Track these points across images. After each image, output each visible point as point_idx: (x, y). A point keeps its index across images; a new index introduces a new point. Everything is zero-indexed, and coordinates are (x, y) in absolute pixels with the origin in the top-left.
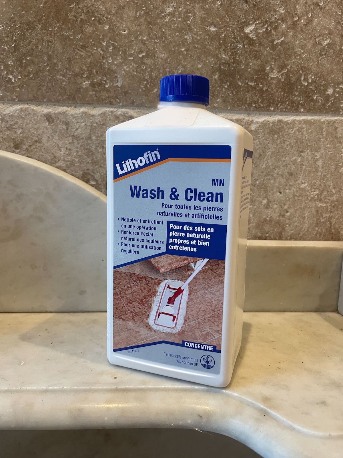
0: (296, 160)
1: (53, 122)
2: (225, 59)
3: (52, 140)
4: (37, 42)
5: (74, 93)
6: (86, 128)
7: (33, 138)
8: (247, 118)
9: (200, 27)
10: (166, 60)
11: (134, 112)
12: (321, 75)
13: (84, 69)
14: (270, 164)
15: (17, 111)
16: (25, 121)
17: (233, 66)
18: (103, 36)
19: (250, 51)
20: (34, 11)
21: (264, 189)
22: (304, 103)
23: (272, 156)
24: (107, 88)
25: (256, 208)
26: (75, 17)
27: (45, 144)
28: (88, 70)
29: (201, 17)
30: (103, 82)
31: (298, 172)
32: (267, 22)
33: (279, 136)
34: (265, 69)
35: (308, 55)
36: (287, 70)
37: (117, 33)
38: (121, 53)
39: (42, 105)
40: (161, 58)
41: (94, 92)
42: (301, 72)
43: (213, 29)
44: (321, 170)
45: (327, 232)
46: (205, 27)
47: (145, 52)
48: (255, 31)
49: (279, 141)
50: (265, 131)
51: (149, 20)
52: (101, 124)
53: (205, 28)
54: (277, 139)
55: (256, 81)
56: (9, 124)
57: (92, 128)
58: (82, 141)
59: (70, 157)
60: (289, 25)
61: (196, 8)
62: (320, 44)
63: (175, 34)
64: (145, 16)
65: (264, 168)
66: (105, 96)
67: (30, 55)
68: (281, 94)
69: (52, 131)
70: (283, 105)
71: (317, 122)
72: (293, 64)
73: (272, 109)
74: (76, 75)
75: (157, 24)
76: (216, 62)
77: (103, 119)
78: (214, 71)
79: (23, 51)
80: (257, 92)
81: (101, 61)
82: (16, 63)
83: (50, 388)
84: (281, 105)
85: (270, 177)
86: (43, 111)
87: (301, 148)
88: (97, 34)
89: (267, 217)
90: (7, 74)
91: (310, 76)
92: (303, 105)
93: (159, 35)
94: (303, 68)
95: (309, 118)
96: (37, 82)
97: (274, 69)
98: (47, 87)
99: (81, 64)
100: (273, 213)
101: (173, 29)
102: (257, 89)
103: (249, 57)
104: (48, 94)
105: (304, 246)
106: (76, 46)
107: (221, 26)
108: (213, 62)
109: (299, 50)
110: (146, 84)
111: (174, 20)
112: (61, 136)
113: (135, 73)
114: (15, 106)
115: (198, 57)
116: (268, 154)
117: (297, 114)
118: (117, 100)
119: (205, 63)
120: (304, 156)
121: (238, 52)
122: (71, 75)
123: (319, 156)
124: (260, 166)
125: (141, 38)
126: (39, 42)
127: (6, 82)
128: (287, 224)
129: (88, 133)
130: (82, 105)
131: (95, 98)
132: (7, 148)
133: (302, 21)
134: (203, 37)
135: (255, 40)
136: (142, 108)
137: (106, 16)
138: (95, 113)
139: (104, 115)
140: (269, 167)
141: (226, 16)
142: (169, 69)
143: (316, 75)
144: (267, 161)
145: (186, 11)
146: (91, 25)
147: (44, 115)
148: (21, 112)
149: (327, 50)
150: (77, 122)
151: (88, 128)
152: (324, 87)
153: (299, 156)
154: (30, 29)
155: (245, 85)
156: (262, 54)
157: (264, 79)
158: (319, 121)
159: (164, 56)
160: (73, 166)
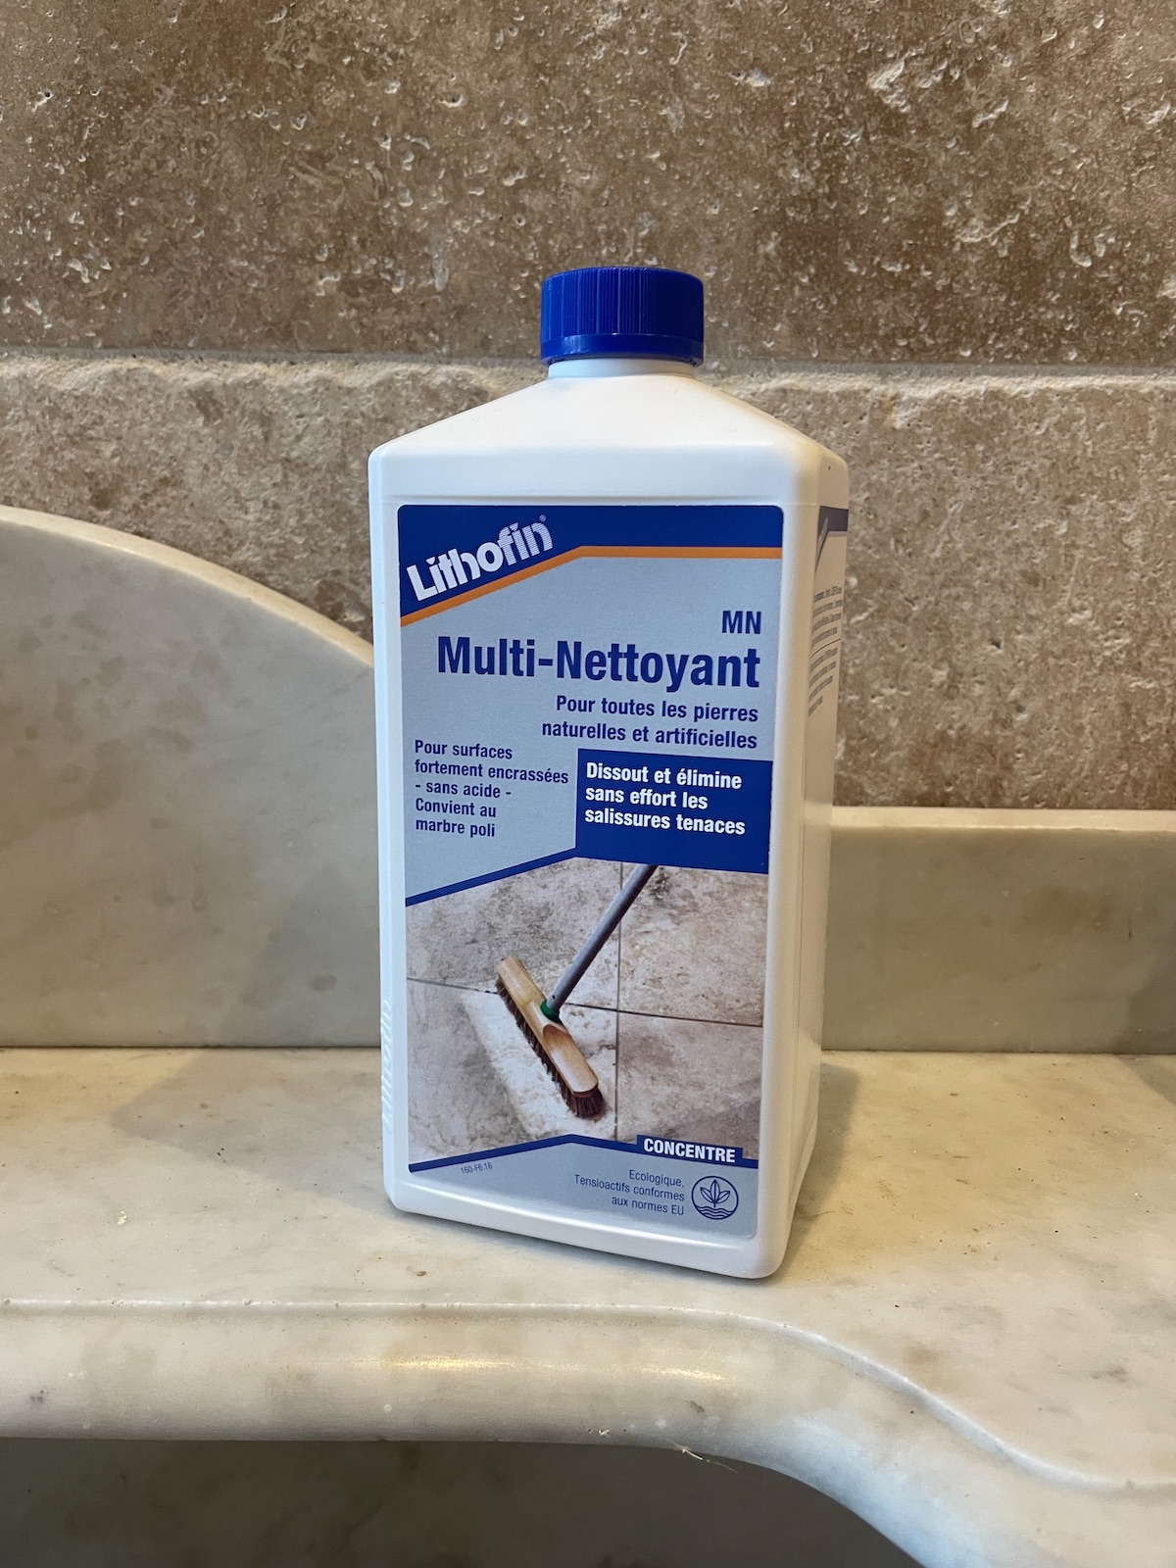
0: (1049, 529)
1: (221, 415)
2: (800, 185)
3: (215, 474)
4: (160, 146)
5: (288, 316)
6: (329, 434)
7: (154, 469)
8: (879, 388)
9: (712, 77)
10: (596, 194)
11: (490, 377)
12: (1138, 231)
13: (319, 234)
14: (959, 546)
15: (102, 383)
16: (128, 415)
17: (828, 208)
18: (381, 117)
19: (888, 155)
20: (147, 40)
21: (939, 633)
22: (1077, 329)
23: (967, 517)
24: (398, 294)
25: (908, 697)
26: (287, 55)
27: (195, 489)
28: (333, 237)
29: (717, 42)
30: (382, 275)
31: (1057, 573)
32: (949, 52)
33: (990, 448)
34: (942, 217)
35: (1092, 163)
36: (1018, 216)
37: (428, 106)
38: (442, 173)
39: (182, 359)
40: (578, 189)
41: (354, 312)
42: (1068, 221)
43: (757, 82)
44: (1143, 563)
45: (1160, 777)
46: (730, 74)
47: (525, 170)
48: (906, 85)
49: (989, 466)
50: (941, 430)
51: (538, 59)
52: (377, 420)
53: (730, 79)
54: (984, 461)
55: (908, 257)
56: (75, 423)
57: (348, 433)
58: (317, 476)
59: (277, 531)
60: (1026, 60)
61: (698, 10)
62: (1136, 121)
63: (627, 104)
64: (522, 47)
65: (937, 559)
66: (392, 323)
67: (141, 192)
68: (996, 301)
69: (215, 447)
70: (1004, 340)
71: (1126, 395)
72: (1039, 195)
73: (968, 353)
74: (292, 256)
75: (566, 70)
76: (770, 194)
77: (384, 400)
78: (764, 228)
79: (117, 177)
80: (914, 297)
81: (375, 204)
82: (92, 219)
83: (209, 1302)
84: (997, 339)
85: (961, 590)
86: (185, 380)
87: (1068, 487)
88: (362, 113)
89: (950, 727)
90: (66, 257)
91: (1101, 235)
92: (1075, 338)
93: (573, 109)
94: (1076, 209)
95: (1098, 382)
96: (161, 282)
97: (973, 216)
98: (197, 297)
99: (310, 217)
100: (969, 716)
101: (622, 87)
102: (914, 285)
103: (885, 177)
104: (202, 321)
105: (1077, 829)
106: (291, 157)
107: (786, 72)
108: (761, 197)
109: (1060, 147)
110: (527, 278)
111: (622, 55)
112: (246, 461)
113: (492, 244)
114: (94, 364)
115: (708, 181)
116: (952, 510)
117: (1054, 368)
118: (431, 335)
119: (731, 199)
120: (1081, 516)
121: (844, 158)
122: (276, 254)
123: (1135, 514)
124: (925, 551)
125: (512, 122)
126: (166, 145)
127: (61, 283)
128: (1019, 751)
129: (337, 451)
130: (315, 355)
131: (358, 332)
132: (70, 504)
133: (1072, 45)
134: (722, 110)
135: (905, 115)
136: (517, 361)
137: (390, 50)
138: (359, 382)
139: (390, 388)
140: (958, 555)
141: (802, 35)
142: (608, 226)
143: (1120, 230)
144: (949, 535)
145: (663, 22)
146: (339, 84)
147: (189, 391)
148: (113, 383)
149: (1159, 142)
150: (297, 413)
151: (336, 435)
152: (1149, 275)
153: (1062, 517)
154: (138, 101)
155: (872, 272)
156: (929, 164)
157: (940, 251)
158: (1133, 392)
159: (588, 181)
160: (287, 560)
